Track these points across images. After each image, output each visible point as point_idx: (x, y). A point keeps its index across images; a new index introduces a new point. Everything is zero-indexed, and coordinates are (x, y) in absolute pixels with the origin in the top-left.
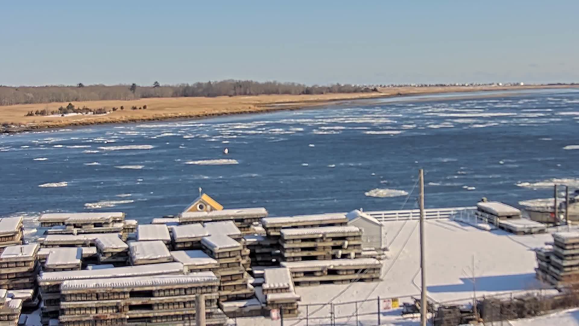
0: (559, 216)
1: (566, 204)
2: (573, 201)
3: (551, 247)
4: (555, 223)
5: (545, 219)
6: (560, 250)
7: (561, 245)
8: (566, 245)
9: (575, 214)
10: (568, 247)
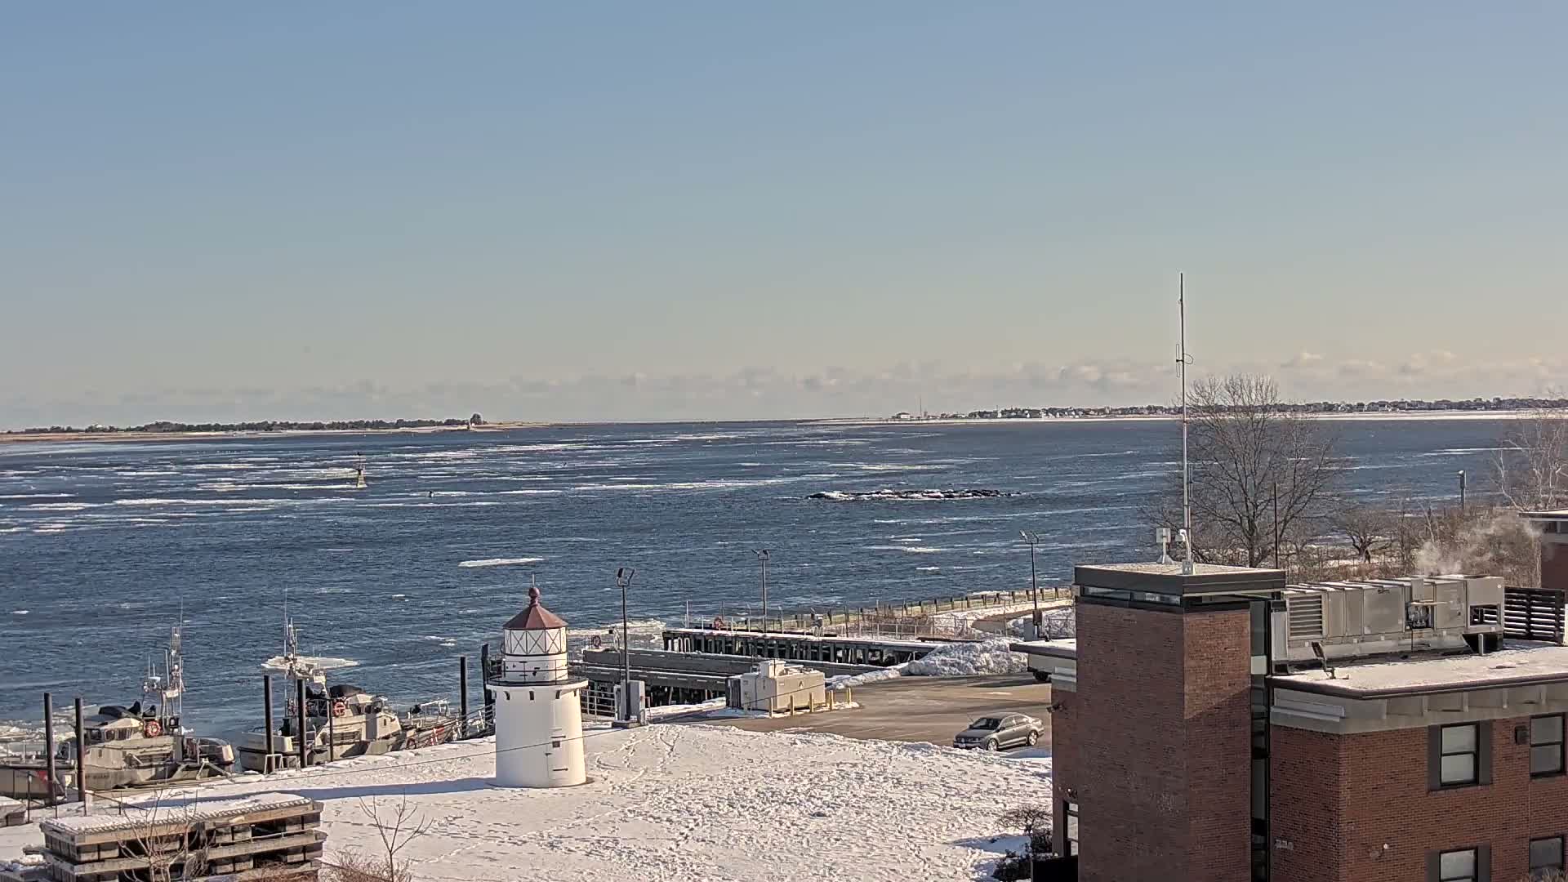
0: (61, 779)
1: (76, 747)
2: (96, 738)
3: (39, 858)
4: (50, 797)
5: (21, 787)
6: (66, 866)
7: (65, 851)
8: (79, 850)
9: (104, 771)
10: (84, 857)
